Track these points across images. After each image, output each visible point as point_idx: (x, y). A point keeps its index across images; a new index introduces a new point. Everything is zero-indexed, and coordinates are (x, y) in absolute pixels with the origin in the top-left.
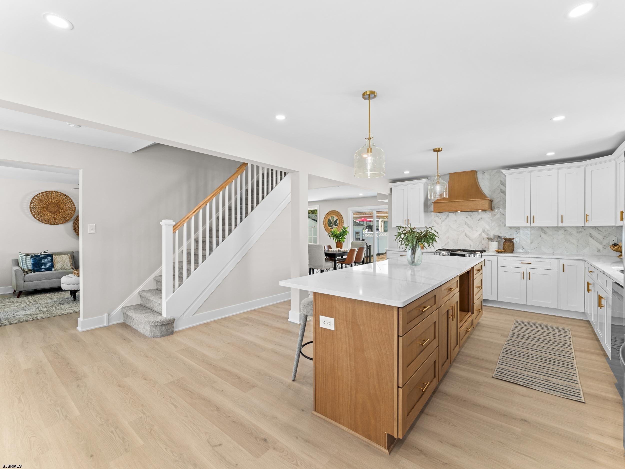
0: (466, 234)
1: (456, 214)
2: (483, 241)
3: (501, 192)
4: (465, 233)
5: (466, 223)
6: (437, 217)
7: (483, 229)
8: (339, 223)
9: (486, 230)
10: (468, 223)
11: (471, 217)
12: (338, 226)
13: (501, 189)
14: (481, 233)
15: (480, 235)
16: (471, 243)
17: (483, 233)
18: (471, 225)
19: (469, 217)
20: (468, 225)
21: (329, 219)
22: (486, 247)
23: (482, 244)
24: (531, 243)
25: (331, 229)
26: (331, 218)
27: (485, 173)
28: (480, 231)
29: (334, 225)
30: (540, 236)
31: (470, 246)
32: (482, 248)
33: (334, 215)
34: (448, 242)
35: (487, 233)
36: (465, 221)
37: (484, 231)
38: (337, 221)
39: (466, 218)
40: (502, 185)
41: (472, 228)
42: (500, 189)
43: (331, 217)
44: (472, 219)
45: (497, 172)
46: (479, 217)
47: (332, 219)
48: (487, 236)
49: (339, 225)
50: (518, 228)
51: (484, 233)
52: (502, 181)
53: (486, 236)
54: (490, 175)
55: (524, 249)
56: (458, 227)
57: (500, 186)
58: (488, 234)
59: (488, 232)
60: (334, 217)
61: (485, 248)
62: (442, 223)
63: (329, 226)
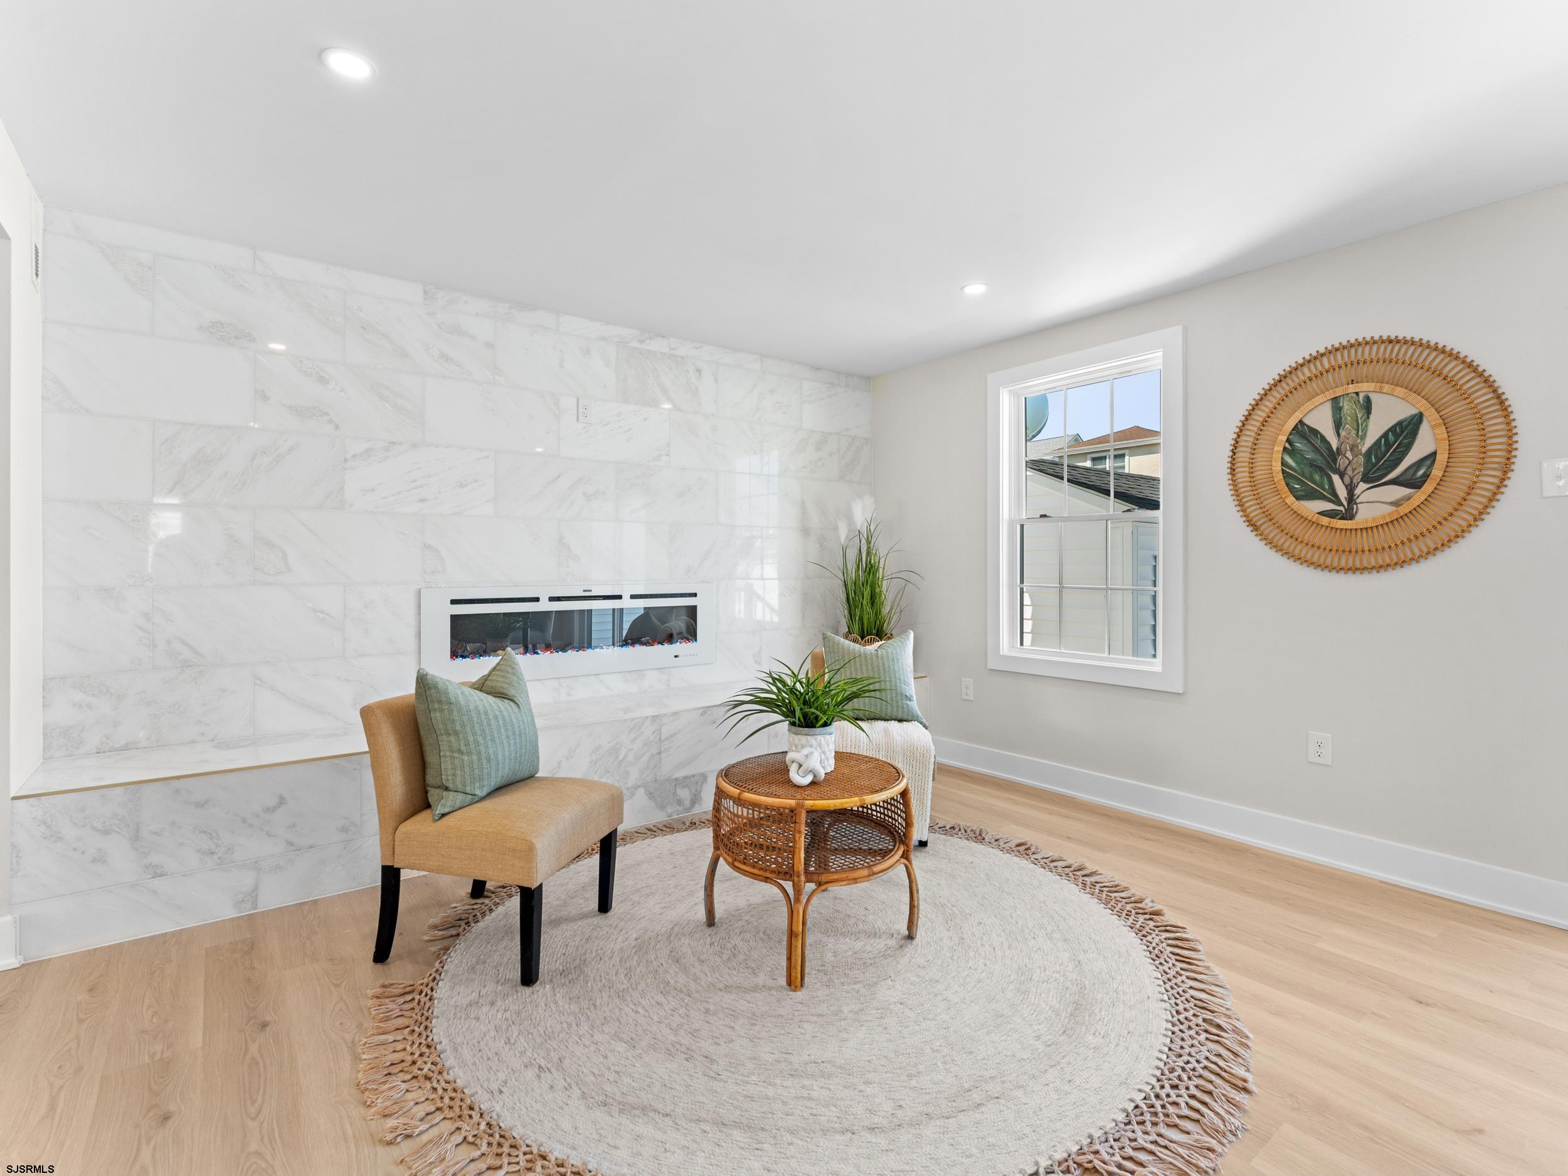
8: (1442, 458)
12: (1428, 487)
21: (1303, 431)
25: (1325, 520)
26: (1321, 420)
29: (1365, 479)
33: (1364, 387)
38: (1414, 434)
43: (1328, 406)
47: (1338, 425)
49: (1437, 472)
60: (1367, 406)
63: (1310, 495)
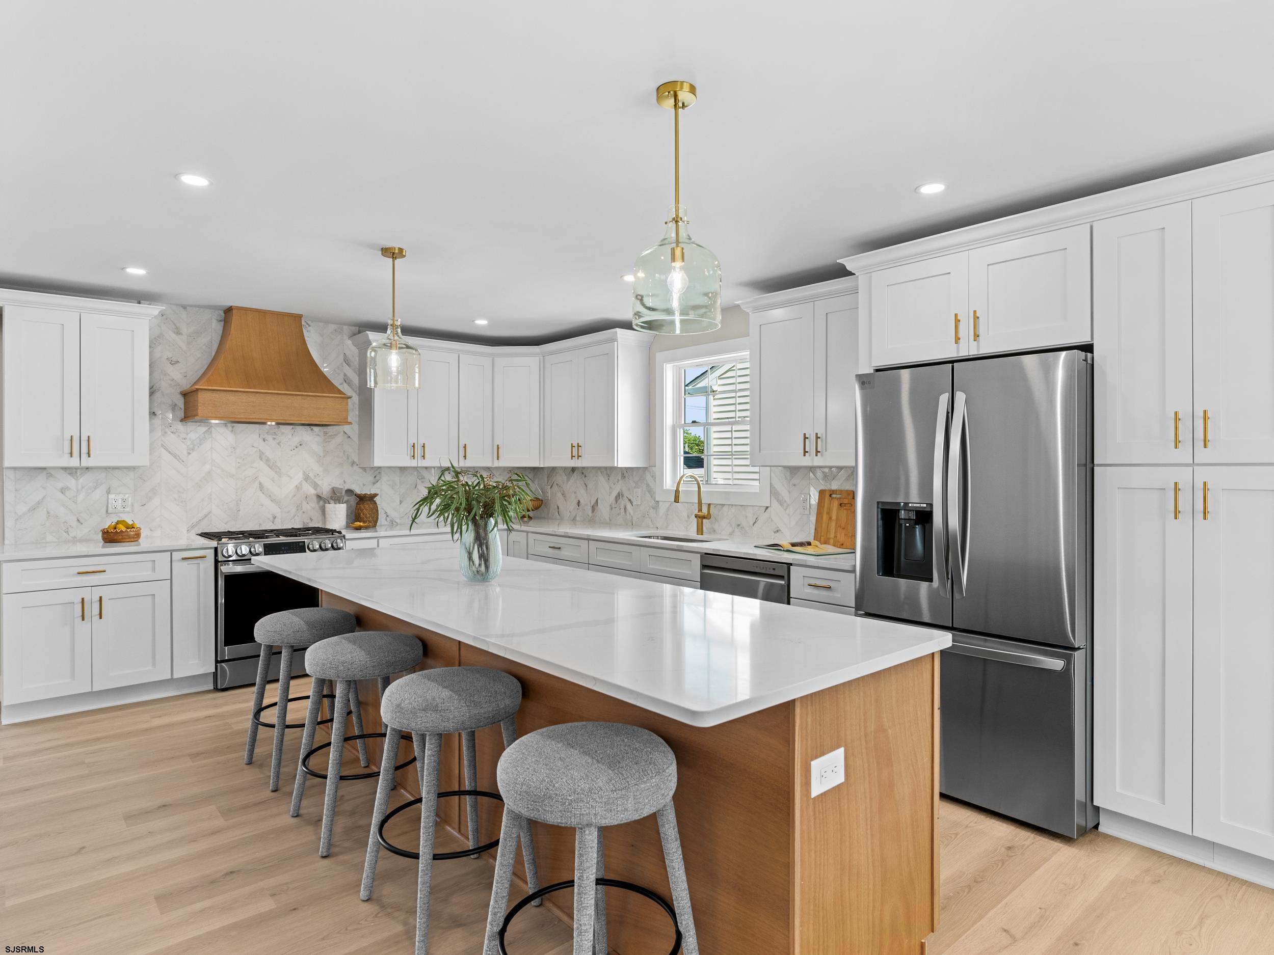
0: (261, 487)
1: (233, 427)
2: (305, 506)
3: (344, 382)
4: (260, 483)
5: (261, 456)
6: (172, 435)
7: (304, 473)
9: (311, 475)
10: (269, 454)
11: (274, 439)
13: (345, 375)
14: (301, 484)
15: (298, 488)
16: (275, 510)
17: (304, 482)
18: (276, 462)
19: (269, 438)
20: (268, 460)
22: (311, 519)
23: (304, 512)
24: (401, 502)
27: (309, 326)
28: (299, 478)
30: (416, 487)
31: (272, 519)
32: (304, 523)
34: (210, 512)
35: (315, 482)
36: (260, 450)
37: (307, 478)
39: (261, 441)
40: (347, 364)
41: (278, 470)
42: (342, 375)
44: (279, 444)
45: (335, 330)
46: (296, 439)
48: (315, 489)
50: (377, 470)
51: (306, 481)
52: (347, 354)
53: (312, 491)
54: (322, 336)
55: (387, 516)
56: (239, 467)
57: (343, 366)
58: (315, 486)
59: (316, 480)
61: (309, 521)
62: (189, 454)
